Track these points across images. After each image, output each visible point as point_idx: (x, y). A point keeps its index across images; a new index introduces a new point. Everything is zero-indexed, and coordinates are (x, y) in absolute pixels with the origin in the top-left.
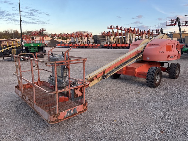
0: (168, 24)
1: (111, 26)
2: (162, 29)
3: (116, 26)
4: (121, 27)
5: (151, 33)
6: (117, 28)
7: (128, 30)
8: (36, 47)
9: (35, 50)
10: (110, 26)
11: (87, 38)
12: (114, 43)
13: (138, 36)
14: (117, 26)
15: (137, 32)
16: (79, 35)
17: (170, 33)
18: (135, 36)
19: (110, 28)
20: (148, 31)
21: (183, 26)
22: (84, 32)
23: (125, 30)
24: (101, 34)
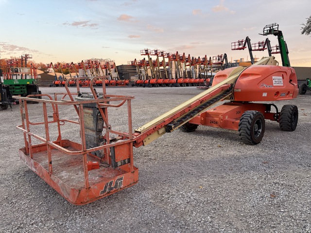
0: (233, 48)
1: (147, 51)
2: (225, 54)
3: (155, 51)
4: (163, 52)
5: (209, 61)
6: (156, 54)
7: (174, 57)
8: (24, 85)
9: (22, 91)
10: (145, 50)
11: (106, 71)
12: (153, 78)
13: (189, 67)
14: (157, 51)
15: (187, 60)
16: (92, 65)
17: (235, 62)
18: (185, 66)
19: (144, 53)
20: (205, 58)
21: (255, 50)
22: (101, 60)
23: (168, 57)
24: (131, 64)
